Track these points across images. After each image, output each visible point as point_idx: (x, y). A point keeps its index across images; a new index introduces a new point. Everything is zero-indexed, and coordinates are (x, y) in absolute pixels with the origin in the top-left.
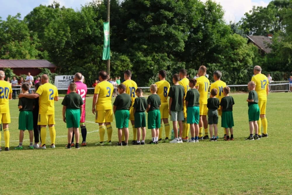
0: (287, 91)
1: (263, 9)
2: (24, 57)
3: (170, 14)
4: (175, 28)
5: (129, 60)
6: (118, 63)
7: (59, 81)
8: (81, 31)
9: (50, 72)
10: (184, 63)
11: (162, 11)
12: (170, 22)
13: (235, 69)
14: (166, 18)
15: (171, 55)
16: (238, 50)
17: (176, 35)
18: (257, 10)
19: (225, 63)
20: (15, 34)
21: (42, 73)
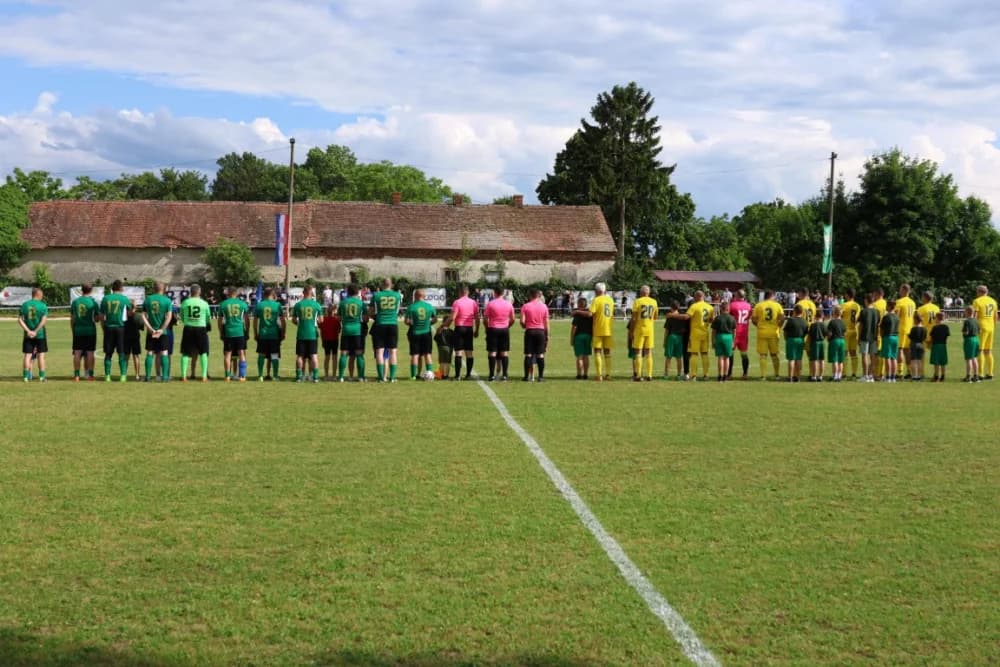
2: (727, 268)
3: (915, 215)
4: (921, 234)
5: (856, 274)
6: (843, 277)
8: (795, 236)
9: (754, 288)
10: (933, 279)
11: (904, 211)
12: (915, 225)
14: (909, 219)
15: (915, 269)
17: (922, 243)
20: (720, 239)
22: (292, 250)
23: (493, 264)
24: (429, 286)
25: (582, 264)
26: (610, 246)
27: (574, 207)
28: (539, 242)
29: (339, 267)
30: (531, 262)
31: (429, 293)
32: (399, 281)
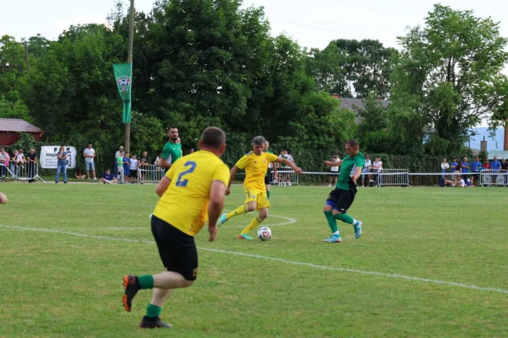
0: (405, 186)
1: (320, 52)
3: (227, 55)
4: (233, 78)
5: (161, 125)
7: (47, 155)
8: (86, 75)
9: (34, 140)
10: (244, 134)
11: (215, 49)
12: (227, 68)
13: (320, 147)
14: (220, 60)
16: (327, 117)
17: (236, 89)
18: (311, 53)
19: (306, 137)
21: (21, 140)
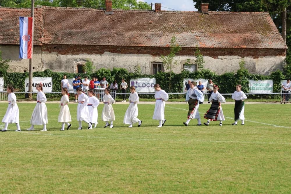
22: (34, 46)
23: (193, 58)
24: (143, 76)
25: (259, 58)
26: (281, 44)
27: (248, 13)
28: (225, 41)
29: (68, 61)
30: (220, 57)
31: (143, 82)
32: (119, 72)
